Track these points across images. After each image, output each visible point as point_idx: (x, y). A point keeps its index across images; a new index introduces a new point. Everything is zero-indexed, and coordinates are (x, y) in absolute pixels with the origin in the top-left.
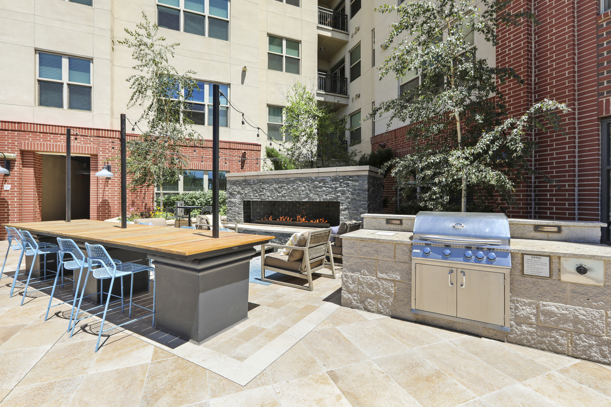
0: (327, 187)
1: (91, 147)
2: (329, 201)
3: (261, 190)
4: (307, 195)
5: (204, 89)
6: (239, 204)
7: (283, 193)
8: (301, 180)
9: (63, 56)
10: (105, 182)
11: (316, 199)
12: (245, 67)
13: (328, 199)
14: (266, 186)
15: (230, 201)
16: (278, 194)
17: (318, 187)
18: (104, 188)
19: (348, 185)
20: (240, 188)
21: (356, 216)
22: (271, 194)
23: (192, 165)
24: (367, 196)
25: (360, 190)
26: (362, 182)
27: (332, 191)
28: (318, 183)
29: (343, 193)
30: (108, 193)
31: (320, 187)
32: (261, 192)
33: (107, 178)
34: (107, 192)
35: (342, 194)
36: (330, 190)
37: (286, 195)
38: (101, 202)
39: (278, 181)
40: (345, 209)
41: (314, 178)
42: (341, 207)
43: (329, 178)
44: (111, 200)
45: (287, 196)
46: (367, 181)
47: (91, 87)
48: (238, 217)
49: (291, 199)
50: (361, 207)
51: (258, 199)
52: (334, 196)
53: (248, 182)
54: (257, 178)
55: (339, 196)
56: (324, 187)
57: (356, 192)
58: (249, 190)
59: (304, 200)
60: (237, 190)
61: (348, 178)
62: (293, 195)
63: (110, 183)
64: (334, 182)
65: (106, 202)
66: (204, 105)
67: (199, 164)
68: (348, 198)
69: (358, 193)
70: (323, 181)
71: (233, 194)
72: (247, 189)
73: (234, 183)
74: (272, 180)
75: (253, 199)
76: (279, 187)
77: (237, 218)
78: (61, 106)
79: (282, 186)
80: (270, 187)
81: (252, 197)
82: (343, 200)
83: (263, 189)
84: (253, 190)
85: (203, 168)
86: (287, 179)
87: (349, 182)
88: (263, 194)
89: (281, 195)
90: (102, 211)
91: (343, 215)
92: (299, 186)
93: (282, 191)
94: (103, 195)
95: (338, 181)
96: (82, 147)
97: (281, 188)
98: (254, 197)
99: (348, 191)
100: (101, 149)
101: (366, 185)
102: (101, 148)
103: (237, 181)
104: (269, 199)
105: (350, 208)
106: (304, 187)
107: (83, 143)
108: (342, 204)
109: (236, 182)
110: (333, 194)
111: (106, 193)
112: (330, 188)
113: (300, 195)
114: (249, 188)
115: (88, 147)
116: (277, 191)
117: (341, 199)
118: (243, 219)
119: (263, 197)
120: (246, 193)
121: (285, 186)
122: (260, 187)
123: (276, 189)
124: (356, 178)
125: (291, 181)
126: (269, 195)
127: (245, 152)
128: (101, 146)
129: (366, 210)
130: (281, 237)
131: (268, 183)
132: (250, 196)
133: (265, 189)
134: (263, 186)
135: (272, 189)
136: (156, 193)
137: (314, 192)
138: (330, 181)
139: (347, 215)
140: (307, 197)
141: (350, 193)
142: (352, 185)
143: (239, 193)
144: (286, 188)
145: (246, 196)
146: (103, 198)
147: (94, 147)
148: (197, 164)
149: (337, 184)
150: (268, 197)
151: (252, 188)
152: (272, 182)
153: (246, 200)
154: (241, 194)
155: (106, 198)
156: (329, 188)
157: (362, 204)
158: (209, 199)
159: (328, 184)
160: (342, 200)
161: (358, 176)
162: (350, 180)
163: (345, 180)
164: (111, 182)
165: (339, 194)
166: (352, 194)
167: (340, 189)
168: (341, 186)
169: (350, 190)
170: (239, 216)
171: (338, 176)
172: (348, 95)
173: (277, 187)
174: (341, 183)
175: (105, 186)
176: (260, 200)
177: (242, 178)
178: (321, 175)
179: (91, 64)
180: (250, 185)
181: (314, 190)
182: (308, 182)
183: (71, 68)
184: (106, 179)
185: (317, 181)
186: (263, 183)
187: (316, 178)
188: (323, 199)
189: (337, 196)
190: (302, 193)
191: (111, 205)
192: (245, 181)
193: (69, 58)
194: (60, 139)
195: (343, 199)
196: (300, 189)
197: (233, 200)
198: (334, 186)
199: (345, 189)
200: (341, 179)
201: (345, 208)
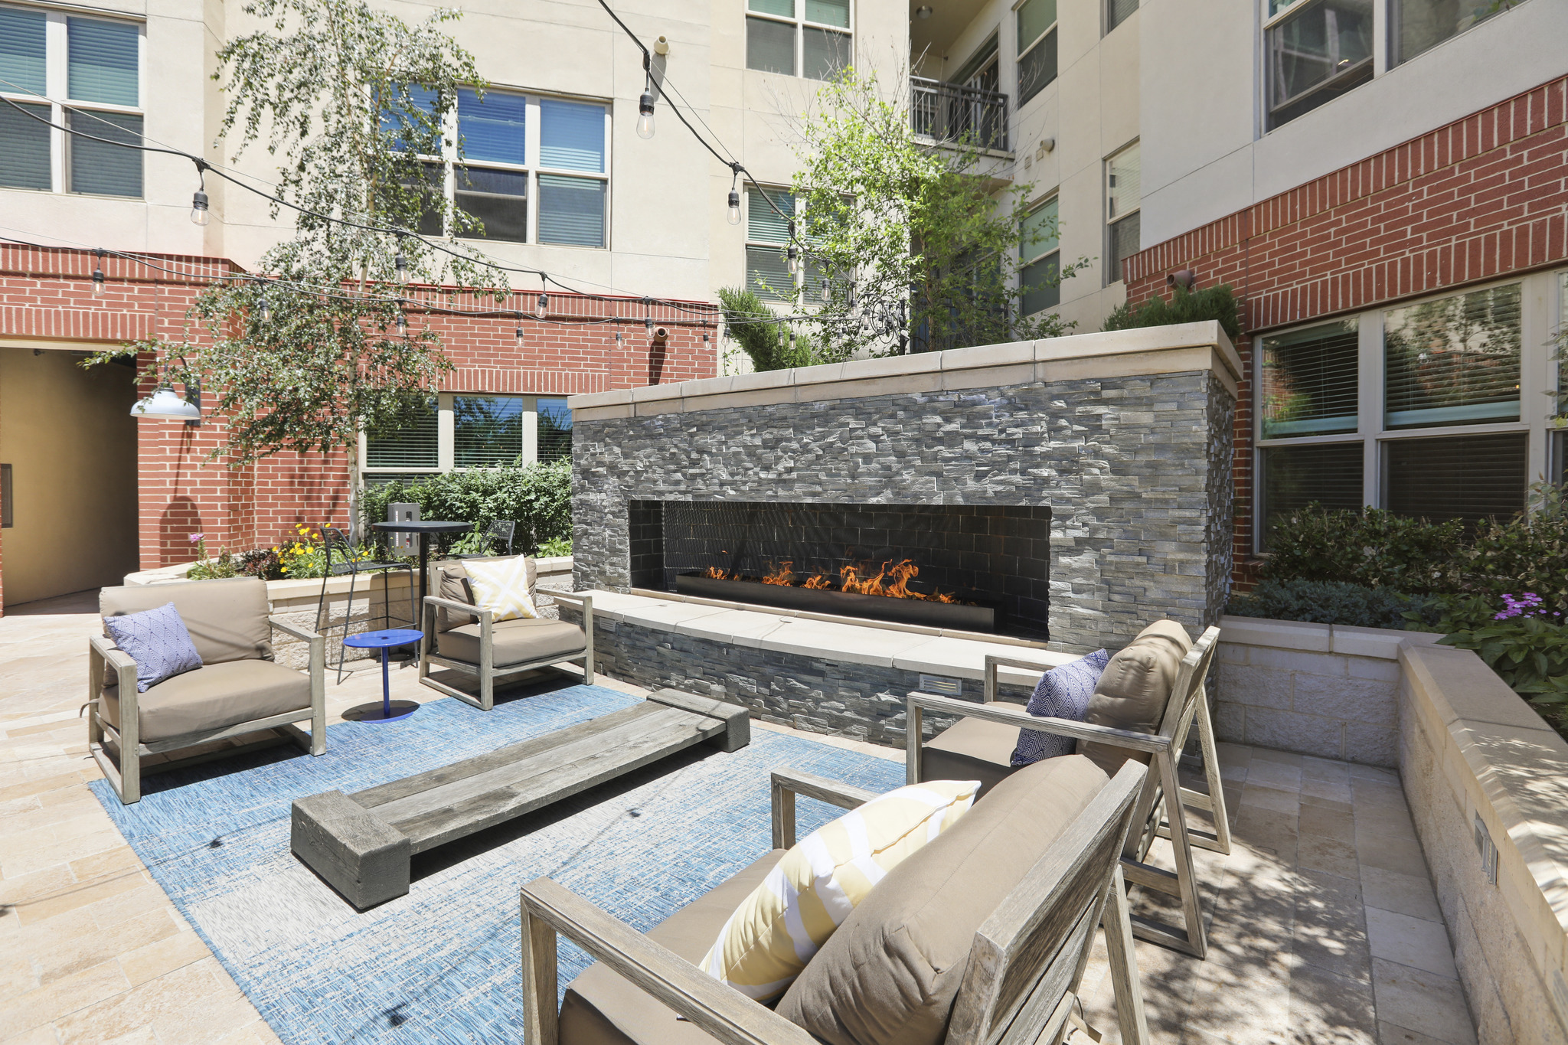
0: (986, 438)
1: (133, 317)
2: (997, 503)
3: (694, 455)
4: (889, 478)
5: (523, 120)
6: (613, 513)
7: (780, 468)
8: (859, 408)
9: (49, 14)
10: (183, 435)
11: (931, 495)
12: (662, 40)
13: (990, 493)
14: (710, 440)
15: (583, 503)
16: (763, 475)
17: (940, 441)
18: (180, 459)
19: (1094, 426)
20: (617, 450)
21: (1137, 582)
22: (732, 475)
23: (483, 378)
24: (1202, 481)
25: (1160, 448)
26: (1173, 406)
27: (1010, 458)
28: (938, 419)
29: (1068, 464)
30: (193, 475)
31: (952, 439)
32: (694, 463)
33: (187, 422)
34: (189, 472)
35: (1062, 472)
36: (1002, 450)
37: (794, 475)
38: (170, 507)
39: (760, 418)
40: (1078, 546)
41: (921, 400)
42: (1056, 535)
43: (993, 394)
44: (203, 499)
45: (800, 479)
46: (1203, 404)
47: (140, 118)
48: (612, 564)
49: (814, 494)
50: (1164, 537)
51: (684, 493)
52: (1017, 478)
53: (644, 427)
54: (678, 407)
55: (1046, 481)
56: (967, 437)
57: (1142, 458)
58: (648, 457)
59: (873, 500)
60: (607, 458)
61: (1097, 393)
62: (823, 477)
63: (198, 438)
64: (1022, 415)
65: (185, 506)
66: (524, 174)
67: (505, 373)
68: (1095, 488)
69: (1150, 465)
70: (965, 409)
71: (594, 474)
72: (641, 454)
73: (596, 432)
74: (736, 416)
75: (661, 493)
76: (765, 444)
77: (607, 567)
78: (43, 183)
79: (778, 440)
80: (730, 443)
81: (661, 487)
82: (1068, 501)
83: (701, 452)
84: (664, 459)
85: (519, 388)
86: (796, 405)
87: (1101, 410)
88: (702, 475)
89: (772, 476)
90: (176, 536)
91: (1067, 573)
92: (852, 436)
93: (778, 459)
94: (177, 483)
95: (1042, 410)
96: (105, 316)
97: (773, 448)
98: (668, 488)
99: (1097, 454)
100: (166, 324)
101: (1196, 421)
102: (166, 321)
103: (606, 424)
104: (723, 494)
105: (1107, 542)
106: (875, 438)
107: (108, 304)
108: (1064, 517)
109: (604, 426)
110: (1014, 472)
111: (185, 475)
112: (1000, 442)
113: (853, 477)
114: (649, 450)
115: (123, 316)
116: (757, 459)
117: (1059, 492)
118: (627, 573)
119: (700, 484)
120: (637, 472)
121: (789, 440)
122: (690, 444)
123: (751, 450)
124: (1142, 390)
125: (814, 416)
126: (725, 476)
127: (661, 332)
128: (167, 315)
129: (1197, 551)
130: (768, 670)
131: (720, 429)
132: (655, 482)
133: (710, 453)
134: (703, 440)
135: (736, 454)
136: (366, 476)
137: (918, 463)
138: (1000, 407)
139: (1087, 573)
140: (886, 487)
141: (1105, 464)
142: (1119, 427)
143: (612, 468)
144: (795, 445)
145: (638, 482)
146: (176, 491)
147: (142, 318)
148: (498, 373)
149: (1033, 422)
150: (722, 484)
151: (661, 449)
152: (735, 423)
153: (636, 497)
154: (621, 475)
155: (185, 491)
156: (994, 442)
157: (1175, 522)
158: (529, 492)
159: (989, 425)
160: (1062, 500)
161: (1154, 379)
162: (1106, 402)
163: (1080, 403)
164: (202, 436)
165: (1045, 472)
166: (1118, 469)
167: (1053, 444)
168: (1055, 431)
169: (1107, 449)
170: (615, 559)
171: (1039, 385)
172: (1011, 149)
173: (758, 441)
174: (1056, 415)
175: (181, 451)
176: (689, 498)
177: (624, 413)
178: (952, 382)
179: (141, 38)
180: (652, 437)
181: (920, 454)
182: (893, 416)
183: (74, 55)
184: (185, 427)
185: (935, 412)
186: (702, 427)
187: (931, 397)
188: (965, 496)
189: (1035, 478)
190: (862, 468)
191: (203, 514)
192: (634, 422)
193: (70, 22)
194: (32, 292)
195: (1067, 493)
196: (853, 449)
197: (592, 497)
198: (1018, 433)
199: (1078, 444)
200: (1058, 397)
201: (1077, 540)
